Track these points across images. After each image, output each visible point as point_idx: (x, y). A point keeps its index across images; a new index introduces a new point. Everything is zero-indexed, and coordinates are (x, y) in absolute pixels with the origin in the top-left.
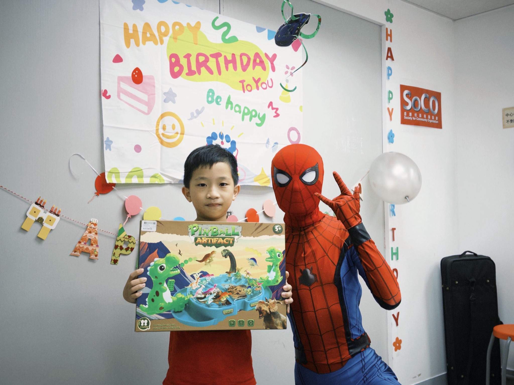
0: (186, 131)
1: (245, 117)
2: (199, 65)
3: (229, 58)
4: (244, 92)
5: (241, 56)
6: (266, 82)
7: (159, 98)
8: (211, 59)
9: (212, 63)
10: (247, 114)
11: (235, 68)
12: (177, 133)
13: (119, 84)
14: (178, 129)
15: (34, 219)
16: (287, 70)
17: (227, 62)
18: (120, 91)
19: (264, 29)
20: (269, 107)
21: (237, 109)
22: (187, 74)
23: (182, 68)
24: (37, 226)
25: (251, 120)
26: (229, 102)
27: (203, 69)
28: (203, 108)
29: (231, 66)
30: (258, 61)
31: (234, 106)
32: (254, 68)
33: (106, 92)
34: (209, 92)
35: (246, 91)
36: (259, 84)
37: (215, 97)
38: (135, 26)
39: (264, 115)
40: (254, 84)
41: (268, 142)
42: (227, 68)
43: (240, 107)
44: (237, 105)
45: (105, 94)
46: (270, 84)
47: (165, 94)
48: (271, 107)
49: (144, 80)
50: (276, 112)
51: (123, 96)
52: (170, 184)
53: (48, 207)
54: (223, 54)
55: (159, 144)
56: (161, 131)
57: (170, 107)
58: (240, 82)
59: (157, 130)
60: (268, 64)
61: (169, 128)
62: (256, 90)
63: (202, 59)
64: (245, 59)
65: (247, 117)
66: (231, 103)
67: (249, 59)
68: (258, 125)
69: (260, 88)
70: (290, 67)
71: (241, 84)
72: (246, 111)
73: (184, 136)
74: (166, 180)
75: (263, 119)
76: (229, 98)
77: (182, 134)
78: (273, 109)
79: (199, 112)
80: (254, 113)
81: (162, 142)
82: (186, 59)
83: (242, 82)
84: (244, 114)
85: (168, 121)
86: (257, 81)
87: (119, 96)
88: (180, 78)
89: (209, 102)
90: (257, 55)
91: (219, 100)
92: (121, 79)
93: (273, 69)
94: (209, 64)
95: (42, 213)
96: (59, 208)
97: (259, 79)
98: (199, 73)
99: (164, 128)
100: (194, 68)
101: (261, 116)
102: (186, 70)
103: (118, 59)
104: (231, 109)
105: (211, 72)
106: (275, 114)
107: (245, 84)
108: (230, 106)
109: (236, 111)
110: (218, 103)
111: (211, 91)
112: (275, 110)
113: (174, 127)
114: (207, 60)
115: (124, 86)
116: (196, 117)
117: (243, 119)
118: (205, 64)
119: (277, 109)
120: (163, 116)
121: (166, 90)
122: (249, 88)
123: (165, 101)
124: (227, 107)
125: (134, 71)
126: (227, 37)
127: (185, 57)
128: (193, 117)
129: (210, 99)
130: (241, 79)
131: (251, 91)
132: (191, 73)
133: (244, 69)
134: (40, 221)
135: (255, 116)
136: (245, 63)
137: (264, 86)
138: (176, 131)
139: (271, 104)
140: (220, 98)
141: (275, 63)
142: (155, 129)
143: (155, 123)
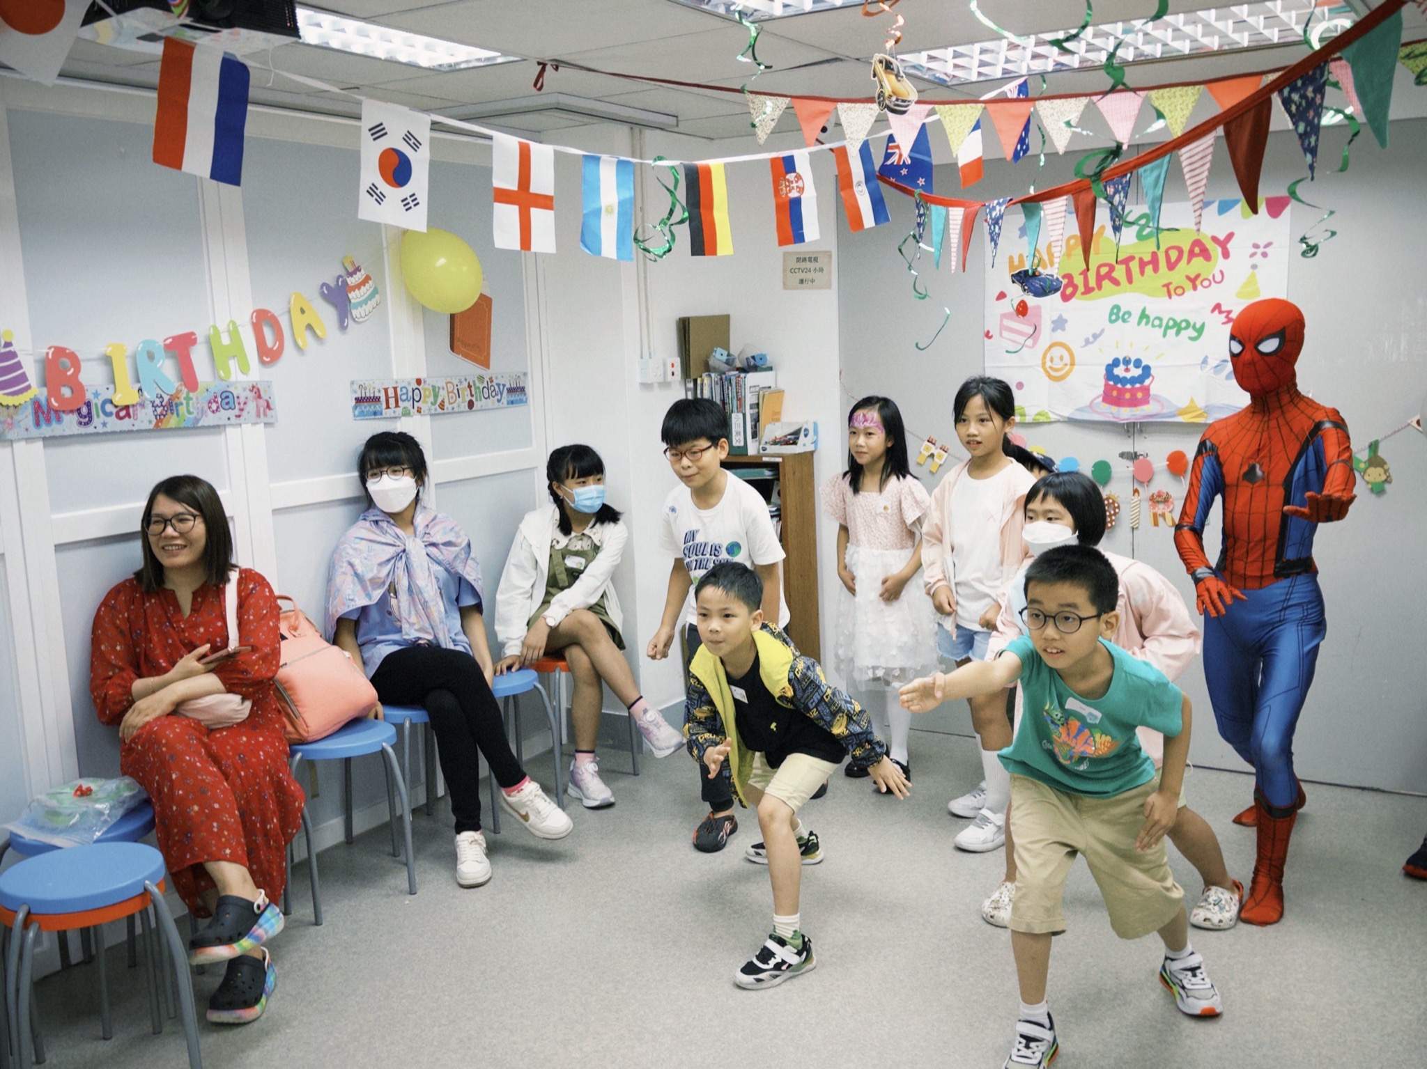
0: (1077, 361)
1: (1169, 331)
2: (1100, 279)
3: (1147, 258)
4: (1170, 296)
5: (1167, 252)
6: (1211, 278)
7: (1046, 326)
8: (1118, 267)
9: (1120, 273)
10: (1171, 328)
11: (1156, 270)
12: (1066, 365)
13: (1001, 321)
14: (1067, 359)
15: (927, 454)
16: (1254, 250)
17: (1143, 265)
18: (1003, 328)
19: (1213, 202)
20: (1213, 311)
21: (1157, 322)
22: (1083, 294)
23: (1075, 288)
24: (930, 460)
25: (1178, 333)
26: (1144, 315)
27: (1106, 283)
28: (1103, 331)
29: (1149, 269)
30: (1197, 250)
31: (1151, 319)
32: (1189, 261)
33: (988, 332)
34: (1112, 309)
35: (1174, 297)
36: (1198, 282)
37: (1121, 315)
38: (1021, 256)
39: (1203, 325)
40: (1188, 285)
41: (1205, 361)
42: (1142, 273)
43: (1160, 319)
44: (1156, 318)
45: (988, 335)
46: (1218, 278)
47: (1053, 322)
48: (1217, 312)
49: (1029, 312)
50: (1227, 317)
51: (1005, 334)
52: (1059, 421)
53: (939, 444)
54: (1137, 257)
55: (1047, 378)
56: (1048, 364)
57: (1059, 336)
58: (1164, 286)
59: (1044, 364)
60: (1216, 251)
61: (1056, 360)
62: (1192, 291)
63: (1104, 270)
64: (1174, 255)
65: (1172, 332)
66: (1148, 317)
67: (1180, 251)
68: (1192, 339)
69: (1199, 287)
70: (1262, 244)
71: (1165, 289)
72: (1171, 323)
73: (1076, 367)
74: (1053, 417)
75: (1200, 331)
76: (1144, 310)
77: (1073, 364)
78: (1221, 312)
79: (1095, 336)
80: (1184, 325)
81: (1050, 376)
82: (1082, 277)
83: (1167, 286)
84: (1168, 327)
85: (1057, 352)
86: (1193, 281)
87: (1001, 334)
88: (1073, 300)
89: (1111, 321)
90: (1197, 243)
91: (1126, 316)
92: (1004, 316)
93: (1226, 255)
94: (1114, 274)
95: (933, 450)
96: (947, 446)
97: (1198, 276)
98: (1099, 286)
99: (1052, 360)
100: (1092, 283)
101: (1198, 326)
102: (1081, 289)
103: (1002, 296)
104: (1147, 323)
105: (1116, 282)
106: (1225, 320)
107: (1172, 288)
108: (1145, 320)
109: (1153, 326)
110: (1124, 321)
111: (1117, 307)
112: (1225, 315)
113: (1061, 358)
114: (1112, 268)
115: (1007, 323)
116: (1092, 343)
117: (1164, 335)
118: (1109, 276)
119: (1229, 312)
120: (1050, 347)
121: (1055, 318)
122: (1179, 291)
123: (1054, 330)
124: (1139, 323)
125: (1019, 304)
126: (1144, 233)
127: (1081, 274)
128: (1087, 342)
129: (1114, 317)
130: (1166, 282)
131: (1183, 293)
132: (1088, 290)
133: (1171, 266)
134: (932, 456)
135: (1186, 328)
136: (1173, 258)
137: (1206, 283)
138: (1064, 362)
139: (1218, 307)
140: (1129, 313)
141: (1229, 246)
142: (1040, 362)
143: (1041, 356)
